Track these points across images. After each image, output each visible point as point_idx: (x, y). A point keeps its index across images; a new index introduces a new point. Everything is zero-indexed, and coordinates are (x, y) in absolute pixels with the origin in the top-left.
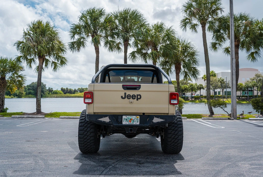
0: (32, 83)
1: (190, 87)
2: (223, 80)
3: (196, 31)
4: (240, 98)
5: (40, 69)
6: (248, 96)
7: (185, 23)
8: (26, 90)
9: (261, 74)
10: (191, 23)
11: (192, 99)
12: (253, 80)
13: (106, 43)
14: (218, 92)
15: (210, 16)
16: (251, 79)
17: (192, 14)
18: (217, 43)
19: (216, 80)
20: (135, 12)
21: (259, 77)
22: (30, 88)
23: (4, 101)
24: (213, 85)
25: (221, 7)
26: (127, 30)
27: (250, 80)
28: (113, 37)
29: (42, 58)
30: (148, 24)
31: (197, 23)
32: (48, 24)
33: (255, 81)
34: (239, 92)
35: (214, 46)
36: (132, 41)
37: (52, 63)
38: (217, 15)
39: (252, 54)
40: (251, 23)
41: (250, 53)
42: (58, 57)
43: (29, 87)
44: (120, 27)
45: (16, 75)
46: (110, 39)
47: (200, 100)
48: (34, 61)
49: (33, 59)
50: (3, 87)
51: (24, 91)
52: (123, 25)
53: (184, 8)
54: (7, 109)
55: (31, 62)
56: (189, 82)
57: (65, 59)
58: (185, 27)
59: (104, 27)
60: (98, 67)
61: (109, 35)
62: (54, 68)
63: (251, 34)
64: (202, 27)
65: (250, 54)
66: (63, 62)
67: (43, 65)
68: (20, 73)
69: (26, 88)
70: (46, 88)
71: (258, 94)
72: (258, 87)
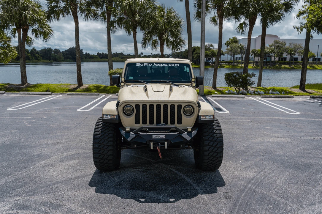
0: (69, 48)
1: (211, 53)
2: (242, 47)
4: (257, 64)
6: (265, 62)
9: (280, 41)
11: (212, 65)
12: (272, 46)
14: (239, 57)
16: (270, 46)
19: (236, 46)
21: (278, 43)
24: (233, 51)
27: (268, 47)
33: (274, 48)
34: (257, 58)
35: (199, 15)
39: (242, 25)
41: (239, 24)
47: (220, 65)
51: (63, 56)
56: (211, 48)
69: (64, 54)
70: (83, 53)
71: (275, 60)
72: (275, 53)
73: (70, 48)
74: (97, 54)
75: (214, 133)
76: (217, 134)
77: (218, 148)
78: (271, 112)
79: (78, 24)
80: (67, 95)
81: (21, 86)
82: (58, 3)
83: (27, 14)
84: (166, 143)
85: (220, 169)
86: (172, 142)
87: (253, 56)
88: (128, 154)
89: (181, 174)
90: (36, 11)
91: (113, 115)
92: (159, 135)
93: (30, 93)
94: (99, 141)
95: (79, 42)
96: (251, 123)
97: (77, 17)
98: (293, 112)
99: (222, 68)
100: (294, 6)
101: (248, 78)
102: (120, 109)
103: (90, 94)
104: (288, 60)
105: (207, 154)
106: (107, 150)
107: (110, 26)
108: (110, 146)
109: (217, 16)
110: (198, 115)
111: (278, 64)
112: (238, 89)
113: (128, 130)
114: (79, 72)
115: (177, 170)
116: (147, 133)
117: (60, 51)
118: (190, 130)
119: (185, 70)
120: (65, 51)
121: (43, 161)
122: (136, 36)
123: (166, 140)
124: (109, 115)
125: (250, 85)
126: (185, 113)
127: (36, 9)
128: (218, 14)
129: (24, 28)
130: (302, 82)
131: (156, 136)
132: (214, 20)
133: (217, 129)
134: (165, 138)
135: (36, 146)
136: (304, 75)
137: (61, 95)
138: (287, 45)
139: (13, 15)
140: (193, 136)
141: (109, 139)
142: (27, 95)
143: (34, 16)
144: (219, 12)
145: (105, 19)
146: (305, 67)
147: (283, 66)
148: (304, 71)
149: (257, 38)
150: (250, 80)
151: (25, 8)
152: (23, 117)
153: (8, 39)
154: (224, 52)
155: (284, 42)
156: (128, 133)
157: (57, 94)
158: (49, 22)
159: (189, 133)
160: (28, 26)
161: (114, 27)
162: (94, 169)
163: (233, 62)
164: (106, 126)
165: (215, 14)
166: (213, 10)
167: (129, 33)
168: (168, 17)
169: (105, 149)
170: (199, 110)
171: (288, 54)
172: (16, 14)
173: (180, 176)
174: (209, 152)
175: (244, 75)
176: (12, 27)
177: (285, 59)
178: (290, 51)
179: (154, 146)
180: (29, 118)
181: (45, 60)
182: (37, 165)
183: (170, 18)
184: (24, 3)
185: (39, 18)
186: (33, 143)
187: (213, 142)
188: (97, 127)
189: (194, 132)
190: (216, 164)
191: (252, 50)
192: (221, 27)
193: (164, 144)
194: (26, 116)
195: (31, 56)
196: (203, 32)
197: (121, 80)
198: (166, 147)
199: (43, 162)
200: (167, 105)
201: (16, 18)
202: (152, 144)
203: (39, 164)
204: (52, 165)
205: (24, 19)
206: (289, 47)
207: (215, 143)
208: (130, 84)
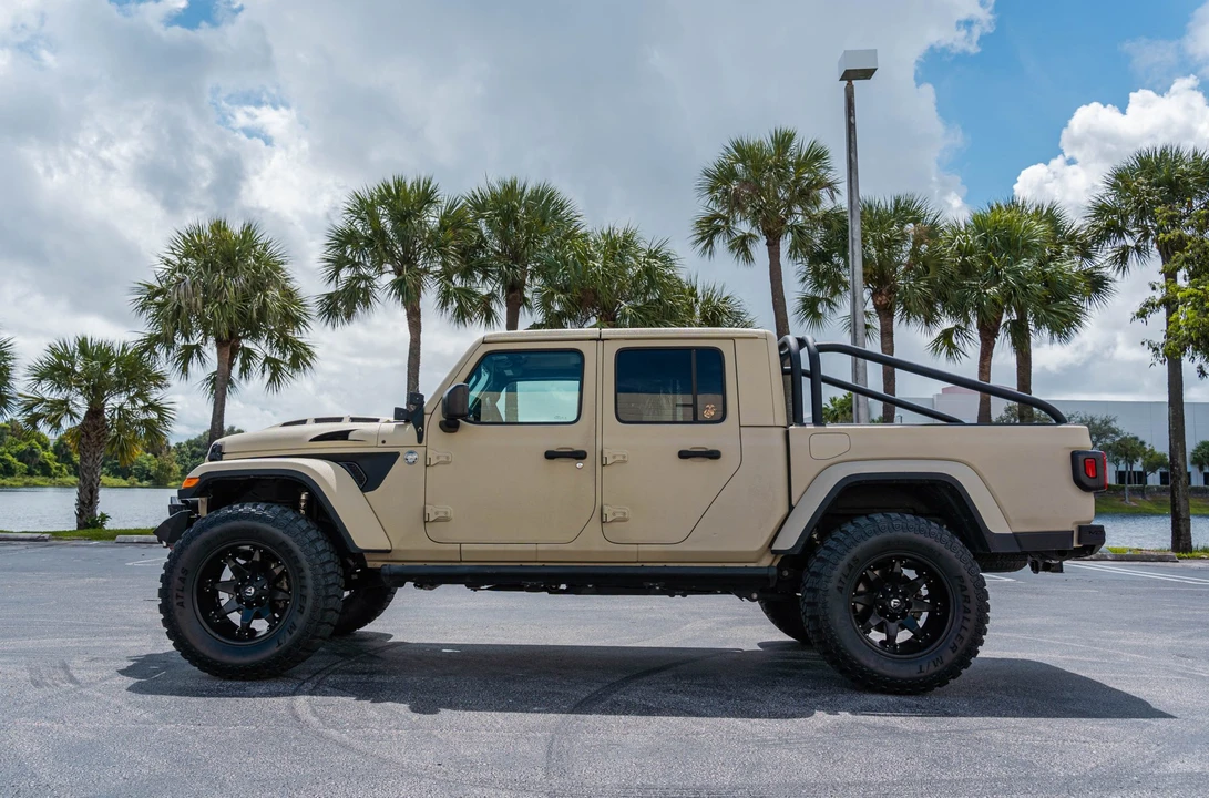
3: (748, 258)
5: (220, 386)
7: (709, 230)
8: (185, 457)
10: (729, 232)
13: (445, 299)
15: (797, 209)
17: (735, 203)
18: (820, 300)
20: (543, 194)
23: (97, 492)
25: (830, 177)
26: (515, 256)
28: (467, 274)
29: (229, 346)
30: (586, 235)
31: (753, 232)
32: (248, 231)
35: (810, 307)
36: (533, 289)
37: (264, 363)
38: (817, 202)
39: (947, 335)
40: (932, 232)
41: (937, 332)
42: (285, 343)
43: (194, 448)
44: (495, 244)
45: (140, 403)
46: (458, 281)
48: (200, 355)
49: (198, 347)
50: (96, 443)
52: (505, 239)
53: (707, 181)
54: (104, 517)
55: (191, 356)
57: (306, 349)
58: (710, 243)
59: (437, 245)
60: (417, 376)
61: (456, 269)
62: (272, 380)
63: (931, 268)
64: (767, 244)
65: (939, 338)
66: (300, 358)
67: (230, 368)
68: (155, 395)
69: (183, 453)
79: (420, 331)
97: (419, 309)
109: (872, 309)
120: (189, 443)
128: (875, 304)
144: (879, 299)
149: (938, 395)
165: (868, 303)
192: (888, 339)
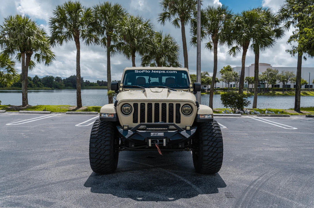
0: (70, 77)
1: (207, 80)
2: (236, 74)
4: (251, 90)
6: (259, 89)
8: (66, 82)
9: (272, 69)
10: (169, 17)
11: (208, 91)
12: (265, 74)
14: (234, 85)
16: (263, 73)
19: (230, 74)
21: (270, 71)
22: (69, 81)
24: (228, 78)
27: (262, 74)
31: (178, 18)
33: (267, 75)
34: (251, 85)
35: (194, 41)
39: (234, 48)
40: (229, 16)
41: (231, 48)
47: (215, 92)
51: (64, 84)
56: (206, 75)
58: (164, 21)
70: (83, 81)
71: (269, 87)
72: (268, 80)
73: (72, 76)
74: (96, 82)
75: (214, 133)
76: (217, 134)
77: (218, 148)
78: (268, 128)
79: (80, 48)
80: (66, 114)
81: (22, 107)
82: (61, 29)
83: (31, 39)
84: (164, 140)
85: (220, 173)
86: (171, 140)
87: (247, 82)
88: (126, 160)
89: (180, 177)
90: (40, 36)
91: (111, 114)
92: (157, 133)
93: (30, 112)
94: (96, 141)
95: (80, 65)
96: (249, 136)
97: (79, 42)
98: (290, 128)
99: (217, 94)
100: (285, 33)
101: (244, 98)
102: (119, 107)
103: (89, 113)
104: (281, 87)
105: (207, 155)
106: (104, 150)
107: (110, 50)
108: (107, 145)
109: (212, 41)
110: (197, 115)
111: (272, 91)
112: (234, 109)
113: (126, 128)
114: (79, 94)
115: (176, 173)
116: (146, 131)
117: (61, 79)
118: (189, 128)
119: (183, 77)
120: (67, 79)
121: (38, 165)
122: (134, 60)
123: (164, 137)
124: (107, 114)
125: (246, 105)
126: (184, 112)
127: (40, 35)
128: (212, 39)
129: (28, 53)
130: (297, 103)
131: (154, 134)
132: (209, 46)
133: (216, 129)
134: (163, 135)
135: (31, 154)
136: (298, 97)
137: (60, 114)
138: (280, 73)
139: (18, 40)
140: (192, 134)
141: (107, 139)
142: (26, 114)
143: (38, 41)
144: (213, 37)
145: (105, 45)
146: (299, 88)
147: (277, 92)
148: (298, 93)
149: (250, 66)
150: (246, 100)
151: (30, 34)
152: (21, 130)
153: (13, 63)
154: (219, 79)
155: (276, 70)
156: (126, 131)
157: (56, 113)
158: (52, 46)
159: (188, 132)
160: (31, 51)
161: (113, 51)
162: (91, 172)
163: (227, 89)
164: (104, 126)
165: (210, 39)
166: (207, 35)
167: (128, 56)
168: (165, 43)
169: (102, 149)
170: (198, 110)
171: (281, 81)
172: (21, 39)
173: (179, 179)
174: (208, 152)
175: (239, 96)
176: (17, 52)
177: (279, 86)
178: (283, 78)
179: (153, 143)
180: (27, 131)
181: (47, 87)
182: (31, 169)
183: (167, 43)
184: (29, 29)
185: (42, 43)
186: (30, 151)
187: (212, 142)
188: (94, 127)
189: (193, 131)
190: (216, 166)
191: (246, 78)
192: (216, 51)
193: (162, 141)
194: (24, 130)
195: (34, 84)
196: (199, 54)
197: (120, 85)
198: (165, 144)
199: (38, 167)
200: (166, 104)
201: (21, 43)
202: (150, 141)
203: (33, 168)
204: (47, 169)
205: (28, 43)
206: (281, 75)
207: (215, 148)
208: (128, 89)
